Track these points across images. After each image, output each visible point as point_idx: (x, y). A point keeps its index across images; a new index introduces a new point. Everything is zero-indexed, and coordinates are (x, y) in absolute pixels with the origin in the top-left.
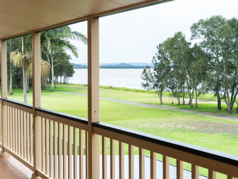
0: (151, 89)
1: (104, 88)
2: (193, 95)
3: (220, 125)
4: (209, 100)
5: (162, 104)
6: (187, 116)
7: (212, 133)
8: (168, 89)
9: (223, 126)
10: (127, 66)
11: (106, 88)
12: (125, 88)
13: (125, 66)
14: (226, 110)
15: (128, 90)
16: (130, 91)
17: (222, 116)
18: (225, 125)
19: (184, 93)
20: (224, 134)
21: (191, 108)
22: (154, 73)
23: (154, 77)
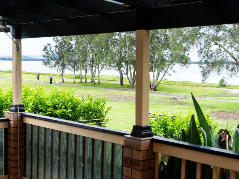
0: (52, 67)
1: (3, 72)
2: (95, 73)
3: (123, 96)
4: (110, 80)
5: (64, 82)
6: (89, 90)
7: (116, 101)
8: (70, 67)
9: (126, 97)
10: (27, 58)
11: (5, 72)
12: (25, 72)
13: (26, 58)
14: (128, 86)
15: (28, 74)
16: (31, 74)
17: (124, 90)
18: (128, 97)
19: (86, 71)
20: (129, 102)
21: (93, 84)
22: (56, 50)
23: (55, 54)
